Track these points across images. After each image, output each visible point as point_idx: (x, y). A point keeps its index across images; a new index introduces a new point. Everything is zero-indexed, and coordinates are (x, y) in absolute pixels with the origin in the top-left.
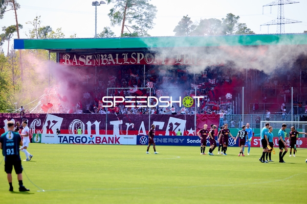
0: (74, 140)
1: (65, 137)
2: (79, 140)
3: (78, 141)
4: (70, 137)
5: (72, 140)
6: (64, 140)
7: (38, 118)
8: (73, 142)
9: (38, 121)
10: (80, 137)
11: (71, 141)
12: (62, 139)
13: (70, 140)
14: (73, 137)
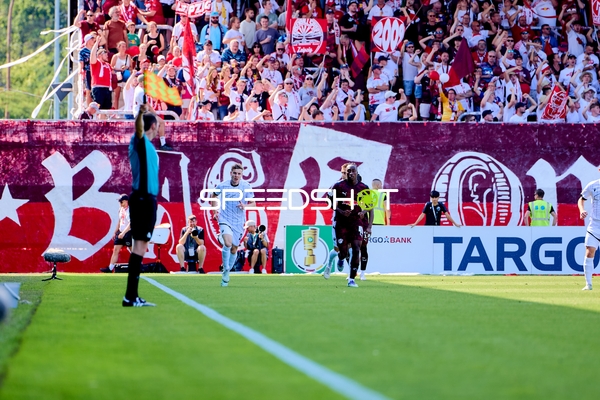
0: (526, 259)
1: (476, 242)
2: (557, 255)
3: (551, 261)
4: (501, 242)
5: (516, 257)
6: (467, 259)
7: (246, 146)
8: (522, 267)
9: (246, 162)
10: (558, 240)
11: (509, 263)
12: (458, 252)
13: (502, 255)
14: (520, 242)
